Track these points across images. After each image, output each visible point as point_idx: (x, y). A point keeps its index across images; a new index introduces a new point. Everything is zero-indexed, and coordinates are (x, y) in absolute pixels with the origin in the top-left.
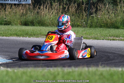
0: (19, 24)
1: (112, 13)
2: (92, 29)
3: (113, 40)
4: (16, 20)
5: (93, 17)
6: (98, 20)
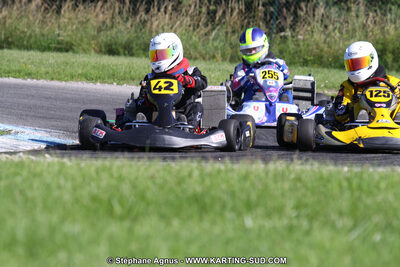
0: (93, 51)
1: (334, 30)
4: (85, 40)
5: (285, 37)
6: (298, 45)
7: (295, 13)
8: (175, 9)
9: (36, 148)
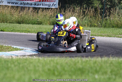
2: (106, 28)
4: (46, 21)
5: (107, 19)
6: (111, 21)
7: (110, 12)
9: (31, 54)
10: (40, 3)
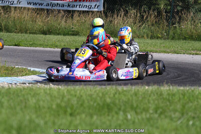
1: (198, 23)
3: (196, 54)
6: (182, 31)
8: (125, 15)
10: (75, 4)
